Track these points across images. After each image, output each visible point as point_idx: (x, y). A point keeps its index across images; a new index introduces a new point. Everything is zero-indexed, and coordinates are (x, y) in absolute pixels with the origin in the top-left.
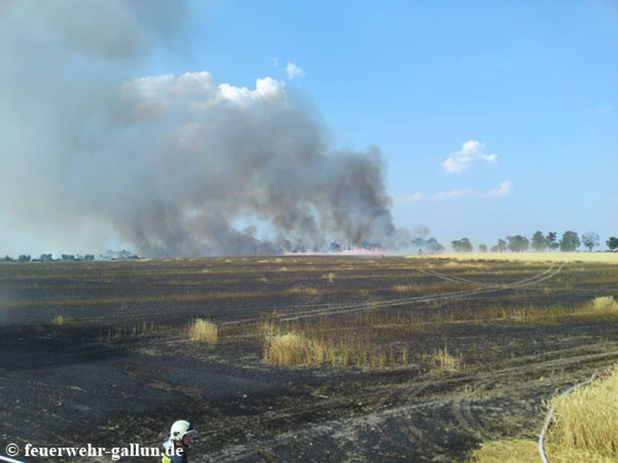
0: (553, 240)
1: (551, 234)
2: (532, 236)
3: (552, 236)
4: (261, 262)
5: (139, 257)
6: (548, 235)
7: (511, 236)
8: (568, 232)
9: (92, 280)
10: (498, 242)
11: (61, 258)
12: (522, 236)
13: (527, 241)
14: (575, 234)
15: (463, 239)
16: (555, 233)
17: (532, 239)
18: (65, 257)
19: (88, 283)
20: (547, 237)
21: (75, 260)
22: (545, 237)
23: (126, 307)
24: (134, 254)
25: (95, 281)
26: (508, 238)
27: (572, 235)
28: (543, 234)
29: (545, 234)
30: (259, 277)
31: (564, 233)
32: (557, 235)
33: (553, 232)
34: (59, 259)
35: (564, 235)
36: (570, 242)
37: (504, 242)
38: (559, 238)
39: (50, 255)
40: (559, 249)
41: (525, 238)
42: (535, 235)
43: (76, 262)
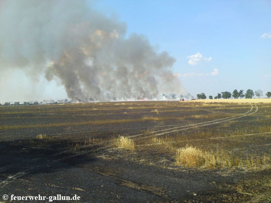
0: (242, 93)
1: (241, 91)
2: (233, 92)
3: (241, 92)
4: (116, 104)
5: (58, 102)
6: (240, 91)
7: (223, 92)
8: (249, 90)
9: (44, 114)
10: (218, 94)
11: (23, 103)
12: (228, 92)
13: (230, 94)
14: (252, 91)
15: (202, 94)
16: (243, 90)
17: (233, 93)
18: (25, 103)
19: (43, 116)
20: (240, 92)
21: (30, 104)
22: (238, 92)
23: (71, 128)
24: (56, 102)
25: (45, 114)
26: (222, 93)
27: (250, 91)
28: (237, 91)
29: (239, 91)
30: (123, 112)
31: (247, 90)
32: (243, 91)
33: (242, 90)
34: (23, 104)
35: (247, 91)
36: (250, 94)
37: (220, 95)
38: (244, 93)
39: (19, 102)
40: (245, 97)
41: (230, 92)
42: (234, 91)
43: (30, 105)
